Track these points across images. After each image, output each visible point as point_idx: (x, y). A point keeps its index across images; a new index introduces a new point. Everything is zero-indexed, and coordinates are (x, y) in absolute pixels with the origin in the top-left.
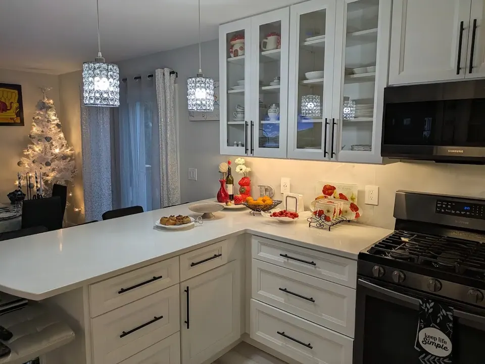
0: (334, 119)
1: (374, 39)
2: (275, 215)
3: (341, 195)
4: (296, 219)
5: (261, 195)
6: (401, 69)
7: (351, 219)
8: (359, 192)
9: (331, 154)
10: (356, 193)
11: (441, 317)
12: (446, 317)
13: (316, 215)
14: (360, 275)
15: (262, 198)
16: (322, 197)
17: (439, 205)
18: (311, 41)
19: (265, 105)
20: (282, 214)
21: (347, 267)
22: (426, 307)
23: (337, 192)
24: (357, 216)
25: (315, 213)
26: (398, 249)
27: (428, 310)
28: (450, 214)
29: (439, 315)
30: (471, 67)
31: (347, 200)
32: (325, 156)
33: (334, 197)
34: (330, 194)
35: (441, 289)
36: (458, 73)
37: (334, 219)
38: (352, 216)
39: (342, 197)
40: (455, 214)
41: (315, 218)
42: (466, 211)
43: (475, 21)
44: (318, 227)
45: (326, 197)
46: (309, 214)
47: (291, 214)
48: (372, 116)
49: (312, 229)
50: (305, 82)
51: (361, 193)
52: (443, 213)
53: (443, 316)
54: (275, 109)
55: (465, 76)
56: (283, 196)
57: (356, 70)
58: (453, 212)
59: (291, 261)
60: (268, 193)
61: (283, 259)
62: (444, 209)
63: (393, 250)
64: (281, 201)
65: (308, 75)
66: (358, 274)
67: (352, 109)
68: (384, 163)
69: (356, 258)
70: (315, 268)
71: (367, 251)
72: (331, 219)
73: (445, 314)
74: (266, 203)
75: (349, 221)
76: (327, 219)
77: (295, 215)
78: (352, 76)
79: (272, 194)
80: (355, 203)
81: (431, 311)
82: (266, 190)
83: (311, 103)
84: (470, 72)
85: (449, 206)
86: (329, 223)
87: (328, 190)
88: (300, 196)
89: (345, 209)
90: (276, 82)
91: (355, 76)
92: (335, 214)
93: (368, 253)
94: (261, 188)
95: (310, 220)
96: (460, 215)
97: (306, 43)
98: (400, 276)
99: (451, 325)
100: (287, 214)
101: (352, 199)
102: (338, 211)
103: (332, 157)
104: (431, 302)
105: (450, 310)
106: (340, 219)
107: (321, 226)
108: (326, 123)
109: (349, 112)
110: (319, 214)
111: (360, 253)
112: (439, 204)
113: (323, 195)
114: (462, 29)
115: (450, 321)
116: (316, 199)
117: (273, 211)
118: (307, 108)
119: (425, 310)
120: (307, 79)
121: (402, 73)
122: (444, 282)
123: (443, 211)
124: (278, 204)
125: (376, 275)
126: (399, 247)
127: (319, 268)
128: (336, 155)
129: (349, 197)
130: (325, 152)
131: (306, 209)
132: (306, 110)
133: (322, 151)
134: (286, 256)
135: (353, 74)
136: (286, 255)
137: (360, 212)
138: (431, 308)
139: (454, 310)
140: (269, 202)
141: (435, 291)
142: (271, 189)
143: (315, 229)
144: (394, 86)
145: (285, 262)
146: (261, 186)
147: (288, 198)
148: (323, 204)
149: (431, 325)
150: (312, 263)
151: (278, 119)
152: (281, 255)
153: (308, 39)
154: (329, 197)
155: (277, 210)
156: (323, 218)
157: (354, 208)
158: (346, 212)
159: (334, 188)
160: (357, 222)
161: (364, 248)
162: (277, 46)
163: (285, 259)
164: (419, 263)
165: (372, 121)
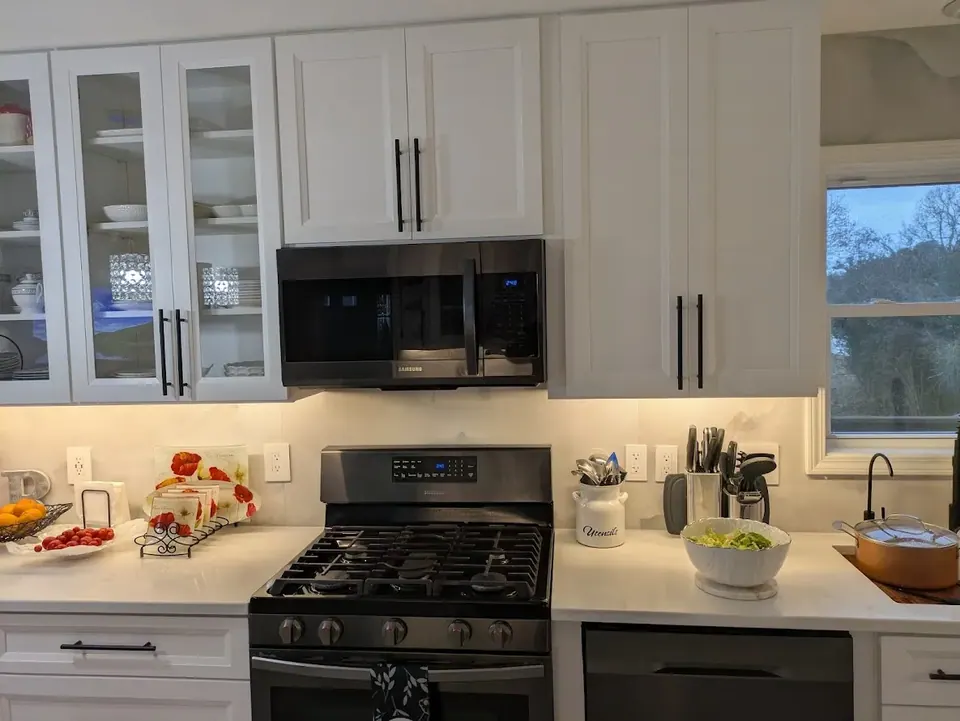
0: (178, 311)
1: (246, 149)
2: (48, 544)
3: (213, 470)
4: (107, 544)
5: (12, 496)
6: (305, 214)
7: (239, 520)
8: (252, 459)
9: (178, 387)
10: (245, 464)
11: (409, 692)
12: (417, 690)
13: (155, 527)
14: (255, 647)
15: (11, 507)
16: (172, 482)
17: (396, 467)
18: (111, 137)
19: (8, 276)
20: (67, 539)
21: (228, 636)
22: (383, 679)
23: (204, 467)
24: (251, 510)
25: (154, 523)
26: (330, 569)
27: (387, 685)
28: (416, 480)
29: (406, 689)
30: (419, 221)
31: (227, 479)
32: (165, 393)
33: (200, 478)
34: (190, 472)
35: (405, 635)
36: (401, 230)
37: (200, 527)
38: (240, 513)
39: (217, 474)
40: (423, 479)
41: (156, 535)
42: (439, 471)
43: (416, 141)
44: (161, 555)
45: (180, 480)
46: (141, 526)
47: (95, 535)
48: (259, 305)
49: (148, 561)
50: (105, 226)
51: (255, 462)
52: (404, 480)
53: (413, 689)
54: (33, 286)
55: (411, 236)
56: (73, 492)
57: (217, 209)
58: (420, 476)
59: (91, 655)
60: (32, 489)
61: (70, 656)
62: (405, 471)
63: (319, 577)
64: (70, 505)
65: (111, 210)
66: (252, 646)
67: (232, 283)
68: (291, 398)
69: (245, 611)
70: (156, 655)
71: (268, 592)
72: (192, 530)
73: (415, 685)
74: (23, 517)
75: (236, 524)
76: (183, 531)
77: (103, 536)
78: (211, 221)
79: (45, 488)
80: (245, 484)
81: (391, 685)
82: (27, 482)
83: (133, 272)
84: (419, 229)
85: (413, 467)
86: (188, 540)
87: (185, 465)
88: (116, 487)
89: (224, 501)
90: (30, 223)
91: (218, 221)
92: (202, 517)
93: (270, 596)
94: (10, 480)
95: (142, 541)
96: (432, 480)
97: (99, 141)
98: (332, 630)
99: (426, 702)
100: (81, 536)
101: (239, 476)
102: (206, 509)
103: (182, 394)
104: (391, 667)
105: (423, 674)
106: (213, 525)
107: (168, 551)
108: (162, 320)
109: (226, 290)
110: (163, 522)
111: (252, 599)
112: (397, 464)
113: (172, 475)
114: (398, 153)
115: (423, 695)
116: (157, 488)
117: (43, 535)
118: (123, 282)
119: (381, 687)
120: (108, 220)
121: (308, 223)
122: (410, 621)
123: (403, 476)
124: (59, 514)
125: (287, 641)
126: (330, 565)
127: (164, 653)
128: (190, 387)
129: (230, 472)
130: (165, 384)
131: (136, 513)
132: (123, 286)
133: (157, 381)
134: (78, 646)
135: (213, 216)
136: (80, 642)
137: (256, 501)
138: (391, 679)
139: (430, 671)
140: (32, 512)
141: (396, 643)
142: (41, 478)
143: (154, 560)
144: (297, 246)
145: (76, 663)
146: (10, 475)
147: (86, 495)
148: (172, 500)
149: (394, 715)
150: (149, 648)
151: (43, 310)
152: (63, 647)
153: (104, 132)
154: (188, 478)
155: (55, 531)
156: (174, 531)
157: (243, 494)
158: (227, 506)
159: (197, 458)
160: (253, 523)
161: (261, 586)
162: (26, 138)
163: (78, 654)
164: (366, 592)
165: (261, 315)
